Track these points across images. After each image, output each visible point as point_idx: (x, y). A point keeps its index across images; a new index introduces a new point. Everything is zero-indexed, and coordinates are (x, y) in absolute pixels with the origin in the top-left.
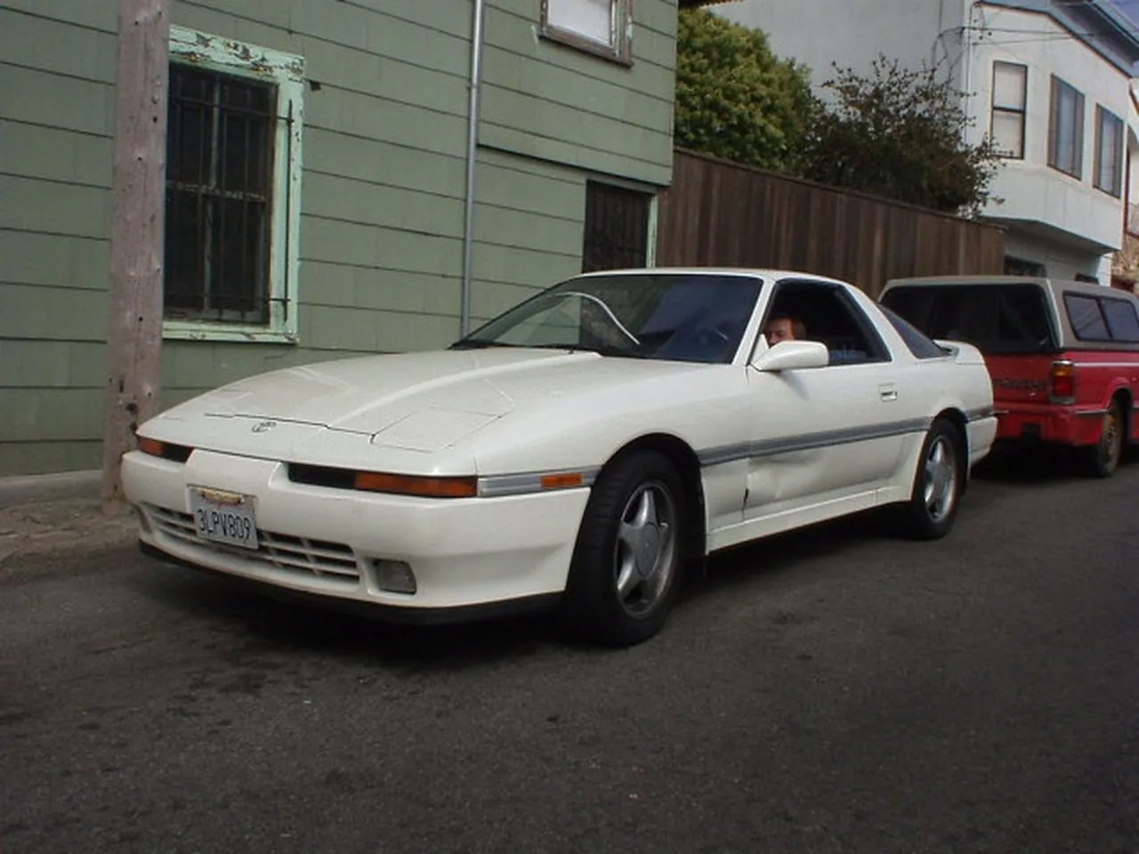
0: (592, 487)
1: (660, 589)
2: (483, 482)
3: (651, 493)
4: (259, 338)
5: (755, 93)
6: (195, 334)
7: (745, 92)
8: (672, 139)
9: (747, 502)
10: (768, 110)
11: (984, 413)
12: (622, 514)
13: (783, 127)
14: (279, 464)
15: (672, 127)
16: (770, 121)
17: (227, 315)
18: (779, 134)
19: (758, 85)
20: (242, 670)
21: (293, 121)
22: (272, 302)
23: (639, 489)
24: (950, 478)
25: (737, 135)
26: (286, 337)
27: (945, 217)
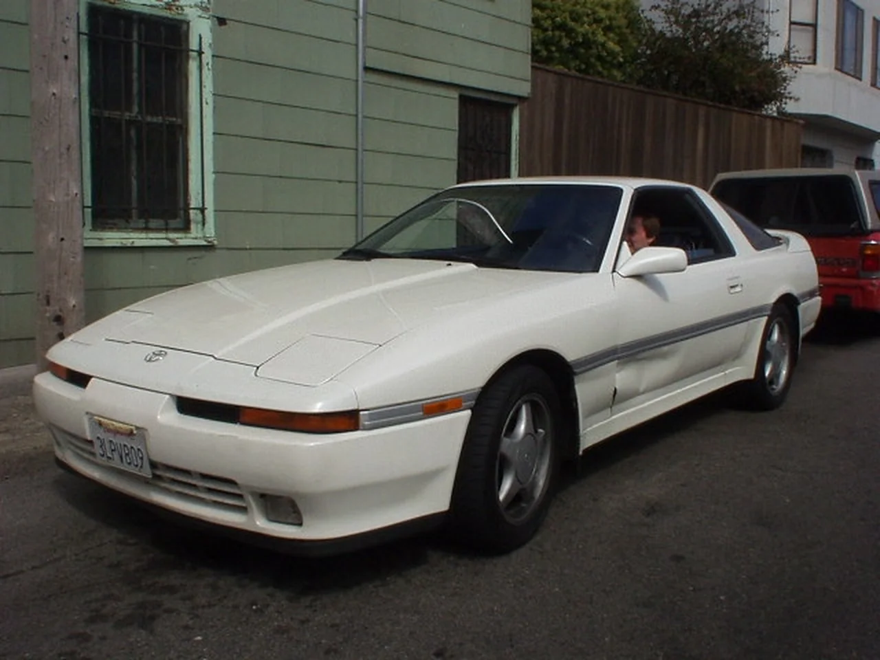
0: (472, 410)
1: (538, 493)
2: (363, 415)
3: (529, 404)
4: (182, 242)
5: (596, 16)
6: (124, 241)
7: (588, 15)
8: (530, 57)
9: (616, 399)
10: (608, 29)
11: (811, 294)
12: (502, 429)
13: (618, 43)
14: (167, 396)
15: (530, 46)
16: (609, 39)
17: (153, 223)
18: (617, 49)
19: (597, 9)
20: (139, 597)
21: (203, 53)
22: (191, 211)
23: (517, 404)
24: (785, 354)
25: (582, 51)
26: (206, 241)
27: (754, 115)
